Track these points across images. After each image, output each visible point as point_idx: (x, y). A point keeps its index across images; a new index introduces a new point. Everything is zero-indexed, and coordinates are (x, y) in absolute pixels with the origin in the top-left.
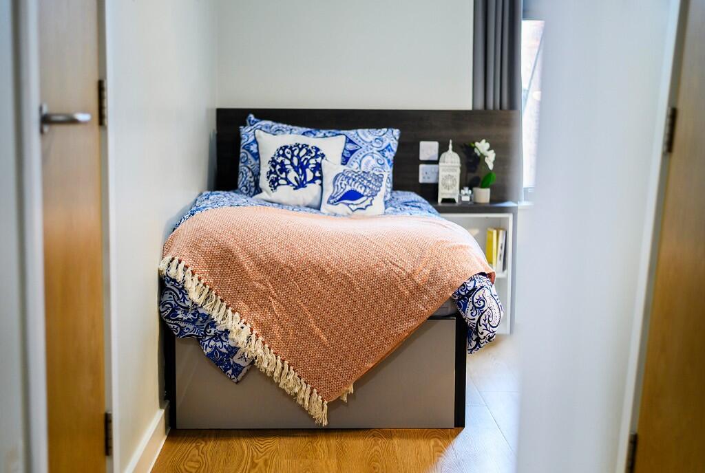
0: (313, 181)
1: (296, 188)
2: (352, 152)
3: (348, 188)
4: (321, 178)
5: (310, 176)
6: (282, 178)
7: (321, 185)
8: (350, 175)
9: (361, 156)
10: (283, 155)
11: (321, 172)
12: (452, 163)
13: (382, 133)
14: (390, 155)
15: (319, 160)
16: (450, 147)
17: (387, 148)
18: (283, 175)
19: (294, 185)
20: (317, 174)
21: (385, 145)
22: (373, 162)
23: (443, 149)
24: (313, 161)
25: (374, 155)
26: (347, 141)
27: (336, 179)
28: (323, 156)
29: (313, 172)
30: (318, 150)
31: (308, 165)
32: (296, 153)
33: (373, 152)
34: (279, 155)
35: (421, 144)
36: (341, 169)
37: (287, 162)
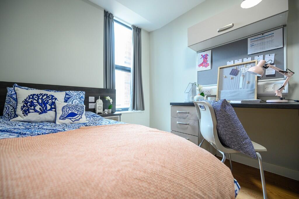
0: (51, 110)
1: (40, 113)
2: (69, 98)
3: (70, 112)
4: (55, 108)
5: (49, 107)
6: (31, 109)
7: (55, 111)
8: (70, 106)
9: (72, 100)
10: (33, 98)
11: (55, 106)
12: (100, 102)
13: (79, 92)
14: (83, 100)
15: (54, 101)
16: (99, 98)
17: (81, 97)
18: (33, 108)
19: (39, 112)
20: (53, 106)
21: (81, 96)
22: (78, 102)
23: (96, 99)
24: (50, 101)
25: (78, 99)
26: (66, 94)
27: (63, 108)
28: (56, 99)
29: (51, 106)
30: (53, 96)
31: (47, 103)
32: (40, 97)
33: (77, 98)
34: (30, 98)
35: (89, 97)
36: (66, 104)
37: (35, 101)
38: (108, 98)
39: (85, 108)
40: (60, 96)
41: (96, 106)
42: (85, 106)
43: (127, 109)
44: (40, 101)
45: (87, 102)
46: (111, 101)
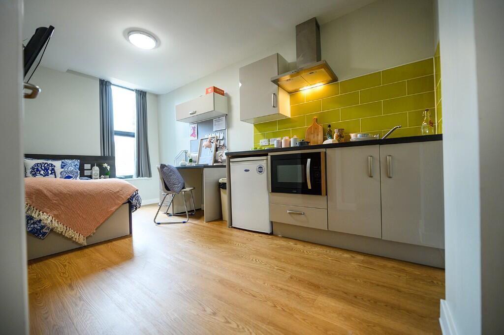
0: (51, 174)
1: (44, 176)
2: (64, 166)
3: (67, 175)
4: (55, 173)
5: (50, 172)
7: (55, 175)
8: (67, 171)
9: (68, 167)
10: (37, 166)
11: (54, 171)
12: (96, 169)
13: (74, 161)
14: (78, 167)
16: (96, 165)
18: (38, 172)
21: (75, 164)
22: (73, 168)
23: (92, 166)
24: (50, 168)
26: (62, 163)
27: (61, 173)
28: (54, 166)
29: (51, 171)
30: (52, 164)
31: (49, 169)
32: (43, 165)
33: (73, 165)
34: (35, 166)
35: (85, 165)
36: (63, 170)
37: (39, 168)
38: (105, 165)
39: (80, 173)
40: (57, 164)
41: (92, 173)
42: (79, 171)
43: (131, 177)
44: (43, 168)
45: (82, 169)
46: (109, 168)
